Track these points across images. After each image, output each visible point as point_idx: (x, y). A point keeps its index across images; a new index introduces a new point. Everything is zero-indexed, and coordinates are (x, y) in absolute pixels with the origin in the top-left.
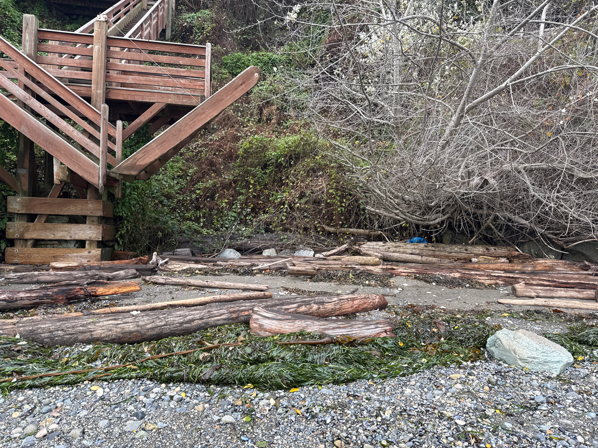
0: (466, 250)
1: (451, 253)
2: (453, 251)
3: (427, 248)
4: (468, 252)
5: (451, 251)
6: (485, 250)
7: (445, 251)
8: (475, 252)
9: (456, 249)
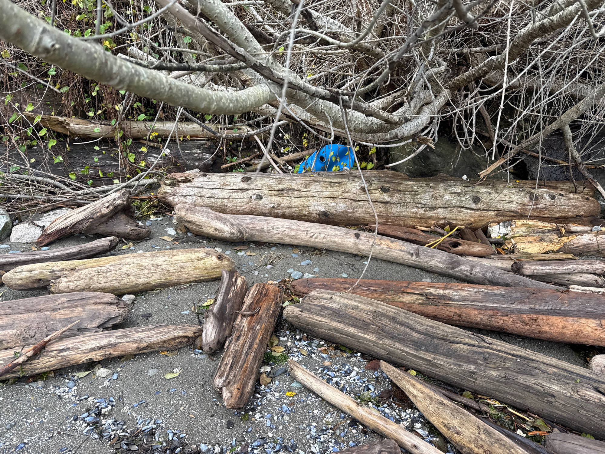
0: (476, 200)
1: (433, 208)
2: (439, 202)
3: (368, 196)
4: (481, 206)
5: (433, 203)
6: (526, 200)
7: (416, 204)
8: (499, 205)
9: (447, 197)
